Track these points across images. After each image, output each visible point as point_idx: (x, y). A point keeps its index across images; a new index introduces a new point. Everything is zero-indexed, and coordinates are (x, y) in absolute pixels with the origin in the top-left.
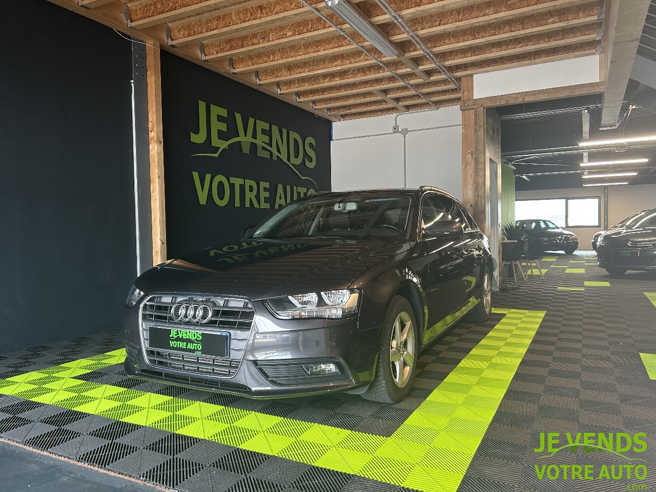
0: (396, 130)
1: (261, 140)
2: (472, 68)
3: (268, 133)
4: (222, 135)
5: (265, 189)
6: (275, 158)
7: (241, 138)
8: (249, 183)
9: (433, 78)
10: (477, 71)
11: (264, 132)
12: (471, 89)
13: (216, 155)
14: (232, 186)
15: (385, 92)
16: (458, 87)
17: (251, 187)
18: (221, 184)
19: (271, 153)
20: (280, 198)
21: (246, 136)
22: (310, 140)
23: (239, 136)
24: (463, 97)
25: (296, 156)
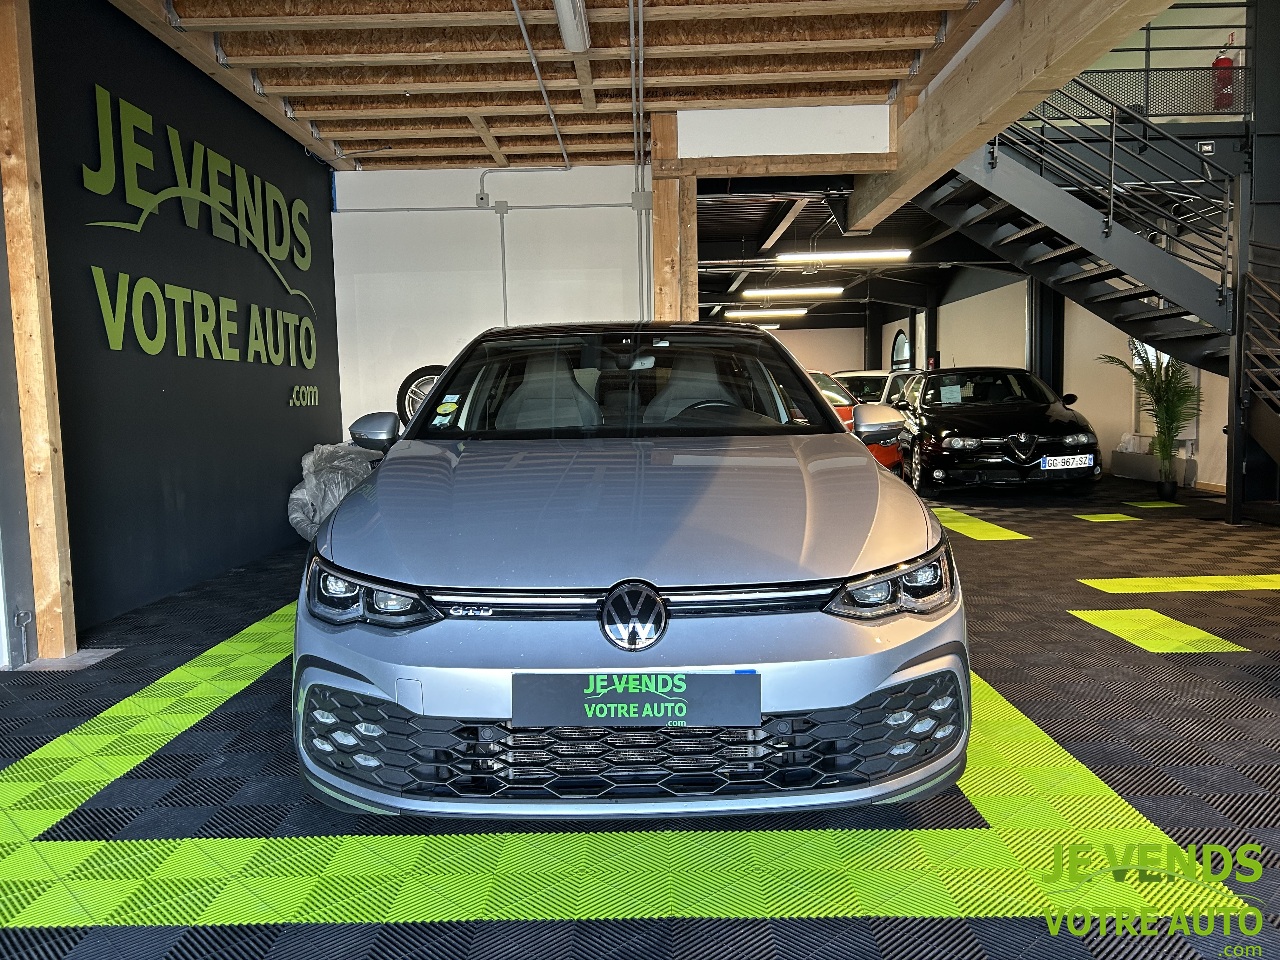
1: (218, 197)
2: (677, 97)
3: (229, 183)
4: (151, 181)
5: (231, 316)
6: (244, 244)
7: (181, 191)
8: (202, 299)
10: (689, 103)
11: (222, 179)
12: (672, 137)
13: (137, 228)
14: (170, 304)
17: (205, 309)
18: (148, 299)
19: (237, 231)
20: (256, 338)
21: (190, 186)
22: (300, 206)
23: (176, 185)
24: (656, 152)
25: (279, 242)
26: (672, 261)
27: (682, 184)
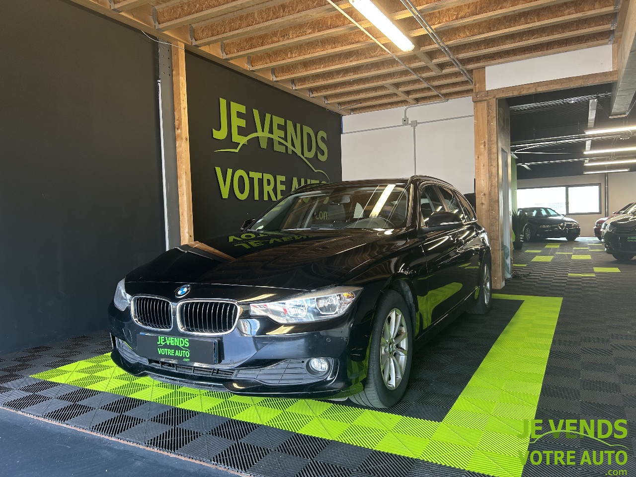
0: (406, 122)
1: (278, 135)
2: (484, 60)
3: (283, 128)
4: (242, 131)
5: (282, 183)
6: (290, 152)
7: (259, 134)
8: (267, 176)
9: (445, 71)
10: (489, 63)
11: (280, 127)
12: (483, 81)
13: (237, 151)
14: (251, 180)
15: (397, 85)
16: (469, 79)
17: (269, 181)
18: (241, 178)
19: (287, 147)
21: (263, 131)
22: (322, 134)
23: (257, 132)
24: (475, 89)
25: (310, 150)
26: (485, 142)
27: (488, 103)
